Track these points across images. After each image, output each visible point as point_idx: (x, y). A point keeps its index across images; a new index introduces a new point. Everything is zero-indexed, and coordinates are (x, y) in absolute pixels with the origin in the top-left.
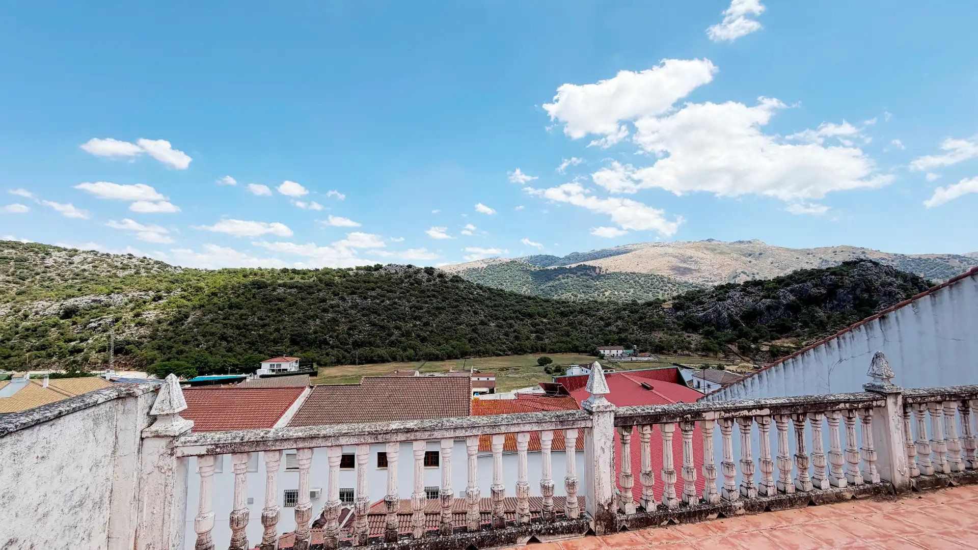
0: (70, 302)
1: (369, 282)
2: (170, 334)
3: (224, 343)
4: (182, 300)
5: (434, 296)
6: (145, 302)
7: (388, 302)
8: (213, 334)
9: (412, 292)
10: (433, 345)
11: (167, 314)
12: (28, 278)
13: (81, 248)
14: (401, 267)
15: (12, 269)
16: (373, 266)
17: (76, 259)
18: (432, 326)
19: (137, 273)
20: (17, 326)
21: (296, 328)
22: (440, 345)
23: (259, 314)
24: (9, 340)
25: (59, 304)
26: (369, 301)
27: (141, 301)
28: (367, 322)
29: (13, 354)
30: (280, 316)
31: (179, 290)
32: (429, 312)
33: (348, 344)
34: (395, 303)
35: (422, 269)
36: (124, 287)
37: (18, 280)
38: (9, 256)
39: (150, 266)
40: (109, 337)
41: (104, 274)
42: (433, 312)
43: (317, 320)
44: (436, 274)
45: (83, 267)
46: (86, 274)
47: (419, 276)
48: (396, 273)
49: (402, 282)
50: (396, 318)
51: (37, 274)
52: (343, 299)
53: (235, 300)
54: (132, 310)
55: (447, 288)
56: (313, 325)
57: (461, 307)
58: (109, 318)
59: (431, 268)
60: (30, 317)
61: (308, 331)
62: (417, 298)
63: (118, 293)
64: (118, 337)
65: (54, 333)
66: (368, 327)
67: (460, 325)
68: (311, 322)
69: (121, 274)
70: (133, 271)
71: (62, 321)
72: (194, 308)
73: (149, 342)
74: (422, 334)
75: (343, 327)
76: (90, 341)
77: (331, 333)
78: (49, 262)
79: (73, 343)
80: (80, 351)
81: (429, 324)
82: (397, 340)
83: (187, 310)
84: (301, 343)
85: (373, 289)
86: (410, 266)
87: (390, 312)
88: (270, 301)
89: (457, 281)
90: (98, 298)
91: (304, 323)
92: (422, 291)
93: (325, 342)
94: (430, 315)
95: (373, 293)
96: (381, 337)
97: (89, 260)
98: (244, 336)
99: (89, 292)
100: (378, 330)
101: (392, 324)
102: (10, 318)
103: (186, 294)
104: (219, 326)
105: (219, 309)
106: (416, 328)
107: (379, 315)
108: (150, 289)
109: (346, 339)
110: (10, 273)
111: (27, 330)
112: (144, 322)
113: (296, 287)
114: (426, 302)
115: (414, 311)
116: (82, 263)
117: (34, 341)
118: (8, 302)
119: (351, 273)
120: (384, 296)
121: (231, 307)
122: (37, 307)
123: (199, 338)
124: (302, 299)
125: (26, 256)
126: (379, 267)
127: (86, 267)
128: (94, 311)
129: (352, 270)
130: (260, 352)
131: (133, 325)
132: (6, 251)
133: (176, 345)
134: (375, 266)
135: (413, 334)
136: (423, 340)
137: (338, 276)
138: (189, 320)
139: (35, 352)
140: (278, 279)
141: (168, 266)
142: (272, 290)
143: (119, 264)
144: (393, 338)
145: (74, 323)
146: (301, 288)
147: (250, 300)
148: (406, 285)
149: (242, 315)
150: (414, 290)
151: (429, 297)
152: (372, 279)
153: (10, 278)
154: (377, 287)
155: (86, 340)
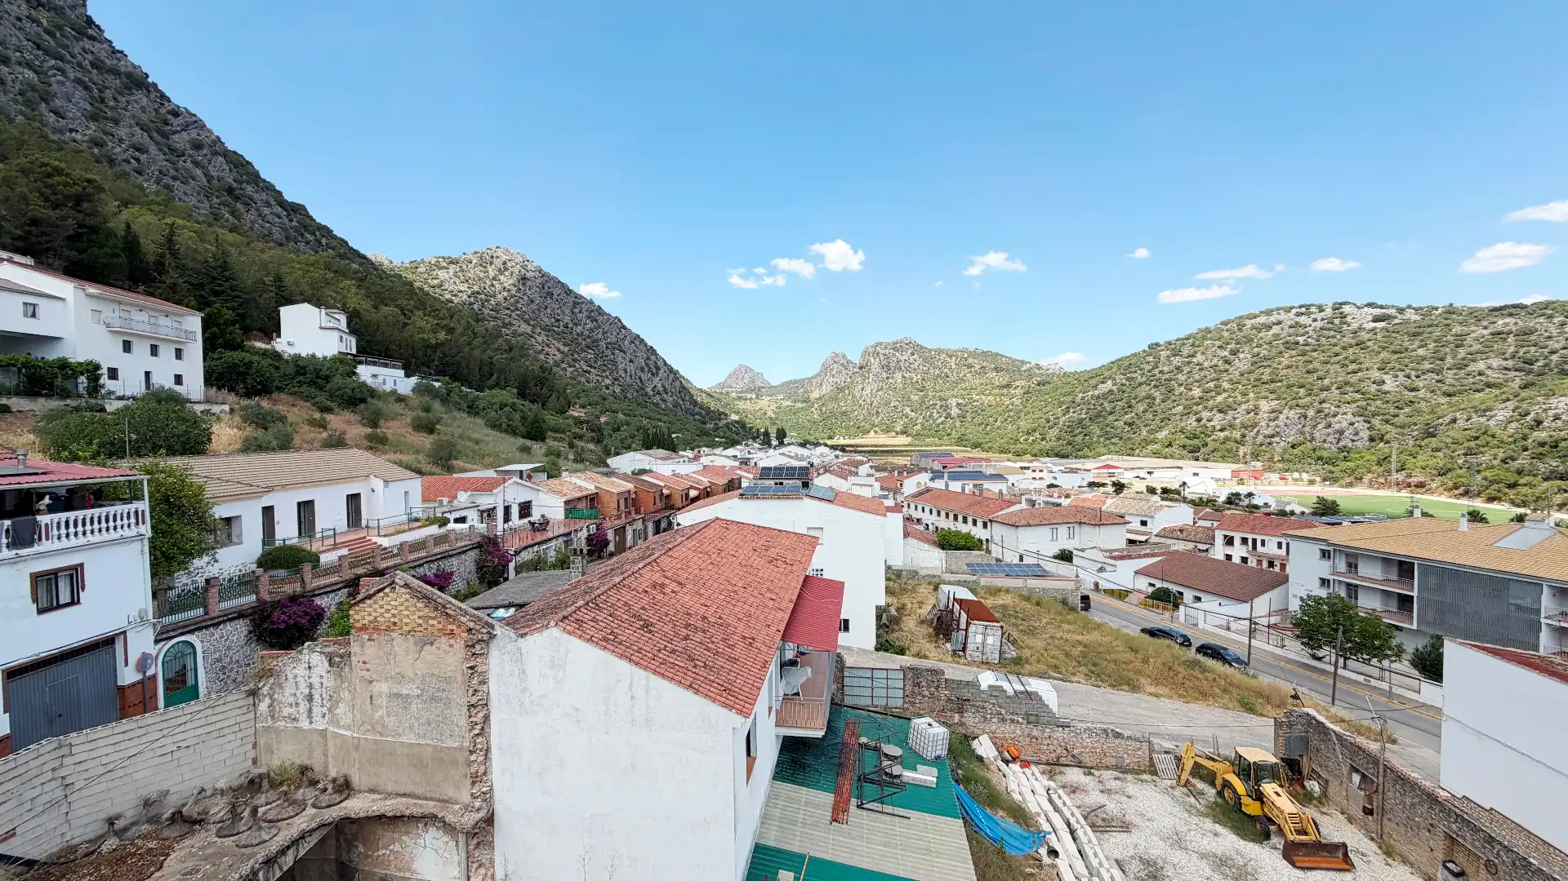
12: (1537, 360)
15: (1512, 349)
20: (1525, 438)
24: (1513, 459)
29: (1522, 481)
37: (1522, 365)
38: (1505, 330)
51: (1553, 352)
60: (1545, 424)
102: (1514, 425)
110: (1507, 356)
111: (1542, 444)
117: (1555, 464)
118: (1508, 400)
122: (1556, 408)
125: (1531, 324)
132: (1501, 322)
139: (1559, 482)
153: (1510, 363)
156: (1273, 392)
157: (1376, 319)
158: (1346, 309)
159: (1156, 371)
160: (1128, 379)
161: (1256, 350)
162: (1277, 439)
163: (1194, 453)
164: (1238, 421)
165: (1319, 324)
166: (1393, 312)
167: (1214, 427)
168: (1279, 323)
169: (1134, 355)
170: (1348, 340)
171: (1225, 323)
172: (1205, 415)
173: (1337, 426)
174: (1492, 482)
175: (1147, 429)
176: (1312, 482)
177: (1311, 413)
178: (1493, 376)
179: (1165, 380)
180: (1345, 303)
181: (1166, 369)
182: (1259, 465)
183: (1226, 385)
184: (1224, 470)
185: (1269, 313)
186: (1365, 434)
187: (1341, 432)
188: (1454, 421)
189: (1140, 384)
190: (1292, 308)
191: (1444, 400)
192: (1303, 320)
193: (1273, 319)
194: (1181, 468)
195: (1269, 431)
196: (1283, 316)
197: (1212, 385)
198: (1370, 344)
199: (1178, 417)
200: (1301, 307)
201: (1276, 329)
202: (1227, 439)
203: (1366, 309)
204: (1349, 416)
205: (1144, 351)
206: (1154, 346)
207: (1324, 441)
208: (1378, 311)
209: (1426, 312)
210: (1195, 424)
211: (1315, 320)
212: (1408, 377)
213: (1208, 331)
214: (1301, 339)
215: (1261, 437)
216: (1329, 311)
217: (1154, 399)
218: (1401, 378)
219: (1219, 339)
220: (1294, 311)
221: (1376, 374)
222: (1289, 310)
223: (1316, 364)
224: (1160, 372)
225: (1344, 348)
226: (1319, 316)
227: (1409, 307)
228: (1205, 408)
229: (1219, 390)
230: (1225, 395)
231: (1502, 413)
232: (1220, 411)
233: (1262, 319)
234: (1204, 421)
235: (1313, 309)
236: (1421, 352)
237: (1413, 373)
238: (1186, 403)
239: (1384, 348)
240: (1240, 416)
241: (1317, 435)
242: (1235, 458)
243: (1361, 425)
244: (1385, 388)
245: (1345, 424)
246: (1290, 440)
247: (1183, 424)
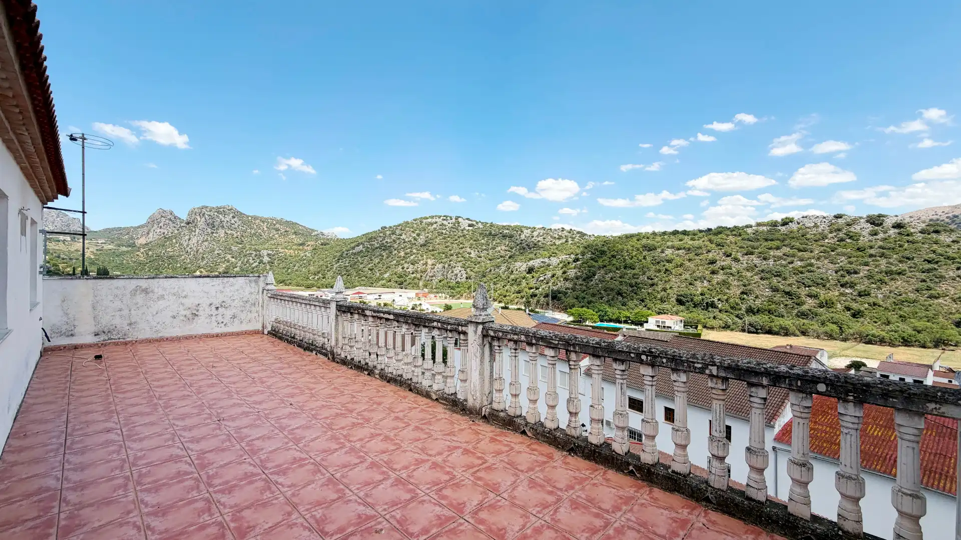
0: (531, 263)
1: (772, 240)
2: (584, 288)
3: (620, 298)
4: (592, 261)
5: (882, 255)
6: (569, 263)
7: (799, 263)
8: (612, 290)
9: (840, 250)
10: (876, 322)
11: (582, 272)
12: (513, 248)
13: (537, 226)
14: (824, 218)
15: (507, 243)
16: (780, 220)
17: (535, 234)
18: (876, 297)
19: (567, 241)
20: (509, 278)
21: (682, 289)
22: (888, 323)
23: (648, 274)
24: (506, 286)
25: (526, 264)
26: (771, 262)
27: (567, 262)
28: (768, 286)
30: (667, 277)
31: (590, 253)
32: (870, 277)
33: (740, 309)
34: (811, 265)
35: (861, 218)
36: (557, 252)
37: (510, 249)
38: (506, 235)
39: (574, 236)
40: (549, 287)
41: (548, 243)
42: (878, 277)
43: (705, 282)
44: (889, 222)
45: (538, 239)
46: (540, 243)
47: (856, 229)
48: (816, 226)
49: (824, 237)
50: (810, 283)
52: (736, 260)
53: (629, 261)
54: (562, 268)
55: (913, 242)
56: (699, 287)
57: (942, 271)
58: (549, 274)
59: (880, 216)
61: (695, 292)
62: (850, 258)
63: (554, 257)
64: (554, 287)
65: (524, 283)
66: (768, 292)
67: (936, 298)
68: (698, 283)
69: (558, 242)
70: (564, 240)
71: (528, 275)
72: (599, 268)
73: (571, 293)
74: (854, 306)
75: (735, 291)
76: (540, 290)
77: (719, 297)
78: (523, 237)
79: (532, 290)
80: (536, 296)
81: (869, 294)
82: (810, 310)
83: (594, 270)
84: (687, 303)
85: (778, 248)
86: (838, 217)
87: (801, 275)
88: (658, 263)
89: (937, 232)
90: (544, 260)
91: (690, 284)
92: (858, 249)
93: (713, 305)
94: (873, 281)
95: (779, 253)
96: (786, 305)
97: (541, 234)
98: (635, 293)
99: (540, 256)
100: (783, 297)
101: (804, 291)
102: (506, 272)
103: (594, 256)
104: (617, 283)
105: (617, 269)
106: (844, 298)
107: (785, 279)
108: (572, 253)
109: (737, 304)
110: (506, 245)
111: (513, 280)
112: (567, 277)
113: (684, 248)
114: (866, 264)
115: (842, 276)
116: (537, 236)
118: (505, 263)
119: (749, 231)
120: (793, 256)
121: (625, 268)
123: (602, 292)
124: (690, 260)
125: (512, 234)
126: (788, 220)
127: (539, 239)
128: (543, 269)
129: (751, 226)
130: (649, 309)
131: (562, 279)
132: (505, 232)
133: (587, 296)
134: (782, 220)
135: (839, 306)
136: (856, 315)
137: (733, 235)
138: (596, 277)
140: (668, 241)
141: (585, 234)
142: (661, 252)
143: (557, 237)
144: (805, 308)
145: (533, 277)
146: (689, 249)
147: (641, 261)
148: (832, 241)
149: (634, 274)
150: (845, 247)
151: (871, 256)
152: (777, 235)
153: (507, 248)
154: (784, 245)
155: (538, 289)
156: (433, 255)
157: (470, 226)
158: (460, 220)
159: (384, 242)
160: (370, 245)
161: (427, 235)
162: (434, 278)
163: (401, 285)
164: (419, 269)
165: (450, 225)
166: (474, 223)
167: (409, 272)
168: (436, 223)
169: (374, 232)
170: (460, 234)
171: (415, 220)
172: (406, 265)
173: (455, 272)
174: (500, 295)
175: (380, 272)
176: (446, 298)
177: (446, 266)
178: (503, 253)
179: (389, 246)
180: (459, 217)
181: (389, 241)
182: (426, 290)
183: (415, 251)
184: (412, 293)
185: (432, 217)
186: (465, 276)
187: (456, 275)
188: (491, 271)
189: (377, 248)
190: (441, 216)
191: (489, 262)
192: (445, 222)
193: (434, 220)
194: (394, 293)
195: (431, 274)
196: (438, 220)
197: (409, 250)
198: (467, 236)
199: (394, 266)
200: (444, 216)
201: (435, 226)
202: (415, 278)
203: (466, 221)
204: (459, 268)
205: (379, 230)
206: (384, 228)
207: (451, 279)
208: (470, 222)
209: (485, 224)
210: (401, 270)
211: (449, 223)
212: (478, 252)
213: (407, 223)
214: (444, 231)
215: (428, 277)
216: (454, 220)
217: (383, 256)
218: (476, 252)
219: (412, 228)
220: (442, 218)
221: (468, 250)
222: (440, 217)
223: (449, 244)
224: (386, 242)
225: (459, 237)
226: (450, 221)
227: (480, 222)
228: (406, 262)
229: (412, 253)
230: (414, 256)
231: (503, 268)
232: (412, 264)
233: (429, 220)
234: (405, 269)
235: (448, 218)
236: (483, 241)
237: (480, 250)
238: (397, 259)
239: (471, 238)
240: (420, 267)
241: (449, 276)
242: (418, 287)
243: (463, 272)
244: (471, 255)
245: (458, 271)
246: (439, 278)
247: (396, 270)
